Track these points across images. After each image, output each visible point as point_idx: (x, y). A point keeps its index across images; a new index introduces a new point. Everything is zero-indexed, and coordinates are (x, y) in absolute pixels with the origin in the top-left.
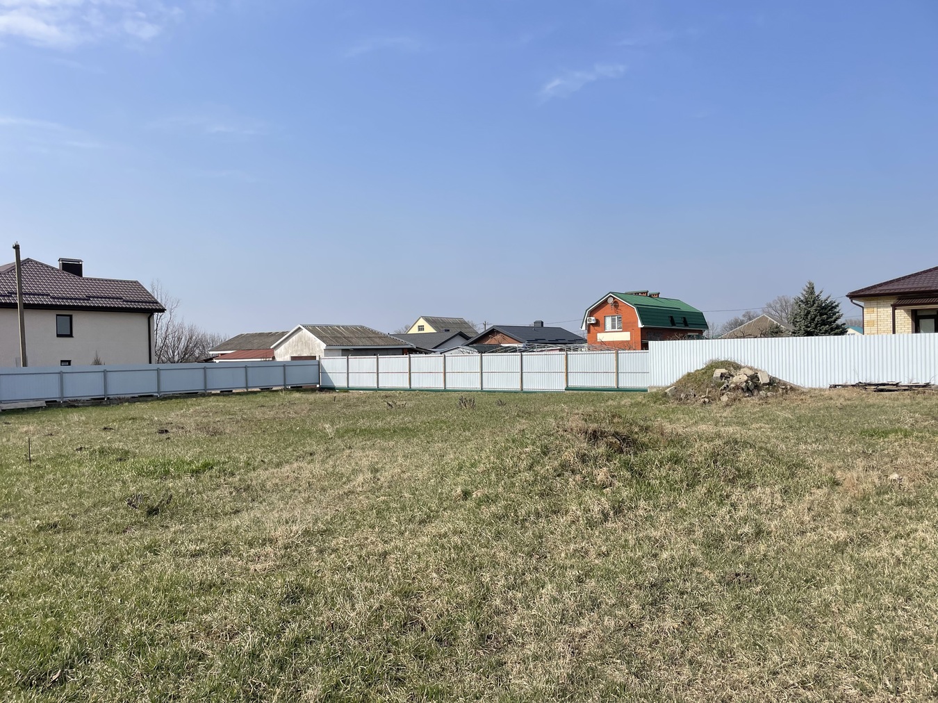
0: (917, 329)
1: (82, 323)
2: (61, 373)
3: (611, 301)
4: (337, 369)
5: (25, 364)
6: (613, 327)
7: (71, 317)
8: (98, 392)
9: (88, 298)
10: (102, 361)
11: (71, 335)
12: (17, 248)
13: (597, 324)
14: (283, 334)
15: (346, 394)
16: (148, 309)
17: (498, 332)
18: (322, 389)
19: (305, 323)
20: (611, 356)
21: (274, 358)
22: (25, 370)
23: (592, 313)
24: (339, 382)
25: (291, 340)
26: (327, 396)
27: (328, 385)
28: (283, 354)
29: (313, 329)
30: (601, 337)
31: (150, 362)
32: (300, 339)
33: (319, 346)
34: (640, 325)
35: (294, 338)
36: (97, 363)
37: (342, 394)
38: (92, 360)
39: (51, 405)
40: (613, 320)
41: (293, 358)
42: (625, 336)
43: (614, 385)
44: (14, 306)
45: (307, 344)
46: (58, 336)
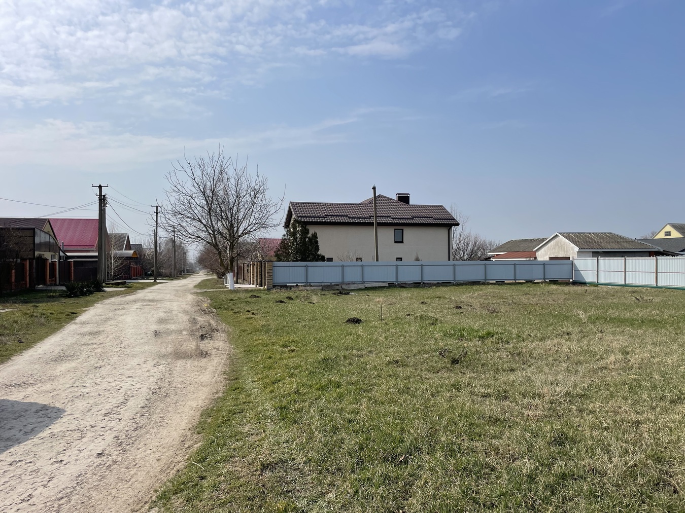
1: (408, 233)
2: (397, 266)
4: (588, 268)
5: (377, 260)
7: (402, 230)
8: (417, 279)
9: (413, 218)
10: (420, 258)
11: (402, 242)
12: (374, 188)
14: (543, 240)
15: (596, 288)
16: (448, 224)
18: (574, 283)
19: (561, 232)
21: (536, 258)
22: (377, 263)
24: (590, 278)
25: (549, 245)
26: (579, 289)
27: (580, 280)
28: (543, 255)
29: (568, 236)
31: (449, 260)
33: (573, 249)
35: (552, 243)
36: (417, 259)
37: (593, 288)
38: (414, 258)
39: (391, 285)
41: (551, 258)
44: (371, 224)
45: (562, 247)
46: (396, 242)
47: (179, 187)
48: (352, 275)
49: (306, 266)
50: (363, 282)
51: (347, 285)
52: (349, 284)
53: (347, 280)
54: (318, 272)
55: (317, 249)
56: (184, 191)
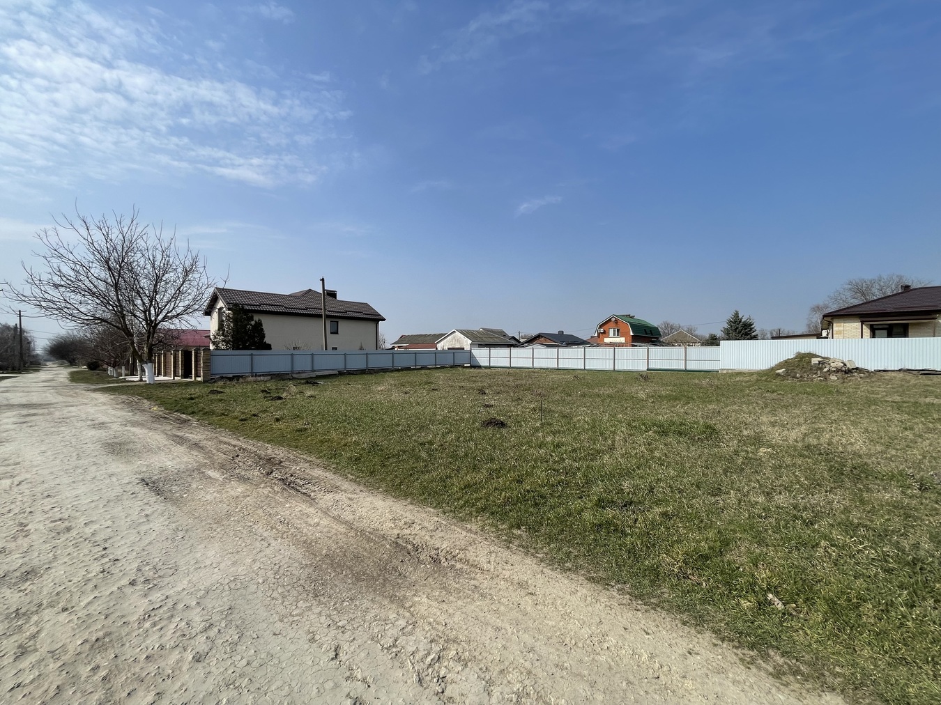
0: (873, 335)
1: (343, 326)
3: (613, 319)
4: (483, 356)
5: (326, 349)
6: (614, 334)
7: (337, 322)
8: (362, 366)
9: (346, 312)
10: (364, 347)
11: (337, 333)
12: (323, 280)
13: (604, 332)
14: (443, 335)
15: (489, 370)
16: (376, 319)
17: (542, 337)
18: (471, 367)
19: (457, 329)
21: (436, 348)
22: (326, 352)
23: (601, 327)
24: (483, 362)
25: (448, 338)
26: (476, 371)
27: (478, 365)
28: (443, 345)
29: (462, 332)
30: (607, 340)
33: (467, 341)
34: (632, 334)
35: (450, 337)
36: (361, 349)
37: (486, 371)
38: (358, 347)
39: (341, 373)
40: (614, 331)
41: (449, 349)
42: (622, 340)
43: (683, 368)
45: (458, 341)
46: (331, 333)
48: (302, 364)
49: (251, 355)
50: (313, 371)
51: (297, 373)
52: (299, 373)
53: (297, 368)
54: (265, 362)
55: (263, 336)
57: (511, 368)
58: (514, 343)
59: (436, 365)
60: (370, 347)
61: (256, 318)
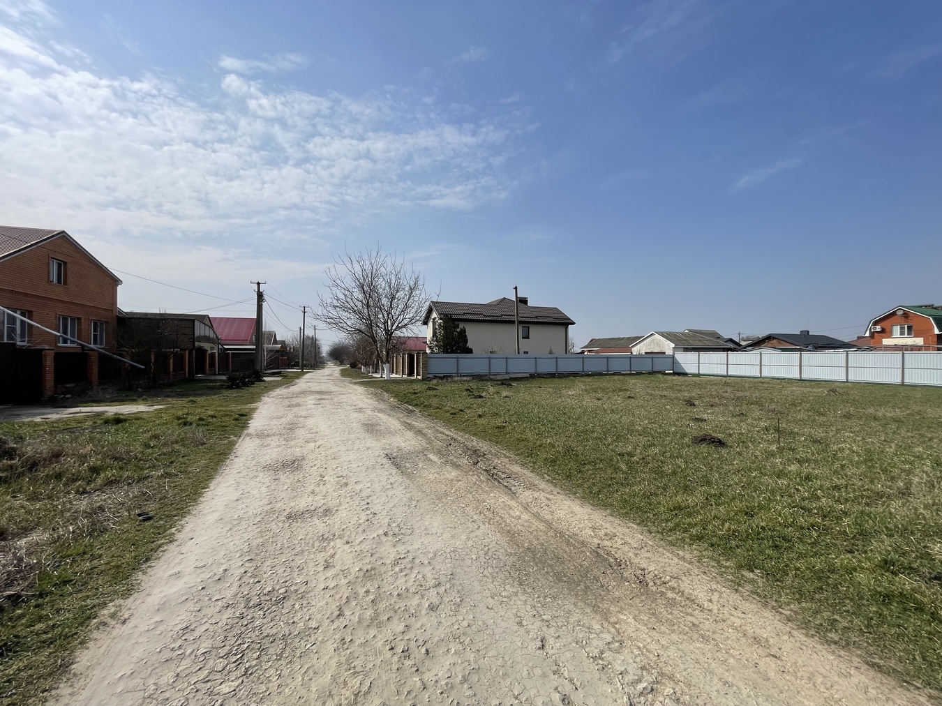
1: (534, 331)
4: (689, 362)
5: (518, 353)
6: (902, 333)
7: (529, 327)
8: (552, 370)
9: (537, 317)
10: (553, 351)
11: (528, 338)
12: (516, 288)
13: (883, 331)
14: (639, 338)
15: (698, 378)
16: (565, 323)
17: (774, 338)
18: (674, 374)
19: (656, 331)
20: (897, 356)
21: (632, 353)
22: (518, 356)
23: (876, 323)
24: (690, 368)
25: (645, 342)
26: (680, 378)
27: (683, 371)
28: (639, 349)
29: (662, 334)
32: (653, 341)
33: (668, 345)
34: (937, 332)
35: (648, 340)
36: (551, 353)
37: (694, 379)
38: (548, 351)
40: (902, 329)
41: (646, 353)
45: (658, 344)
46: (523, 338)
47: (338, 281)
48: (498, 367)
49: (458, 358)
50: (507, 373)
51: (493, 375)
52: (495, 374)
53: (494, 370)
54: (468, 364)
55: (466, 341)
56: (343, 286)
57: (727, 376)
58: (733, 346)
59: (631, 371)
60: (559, 351)
61: (461, 325)
